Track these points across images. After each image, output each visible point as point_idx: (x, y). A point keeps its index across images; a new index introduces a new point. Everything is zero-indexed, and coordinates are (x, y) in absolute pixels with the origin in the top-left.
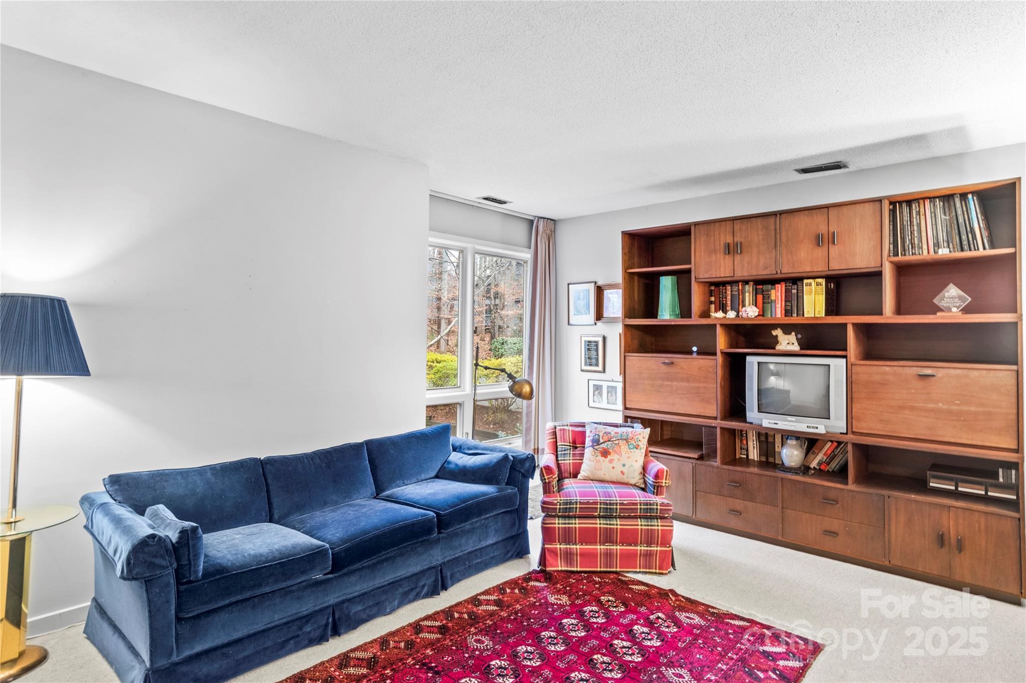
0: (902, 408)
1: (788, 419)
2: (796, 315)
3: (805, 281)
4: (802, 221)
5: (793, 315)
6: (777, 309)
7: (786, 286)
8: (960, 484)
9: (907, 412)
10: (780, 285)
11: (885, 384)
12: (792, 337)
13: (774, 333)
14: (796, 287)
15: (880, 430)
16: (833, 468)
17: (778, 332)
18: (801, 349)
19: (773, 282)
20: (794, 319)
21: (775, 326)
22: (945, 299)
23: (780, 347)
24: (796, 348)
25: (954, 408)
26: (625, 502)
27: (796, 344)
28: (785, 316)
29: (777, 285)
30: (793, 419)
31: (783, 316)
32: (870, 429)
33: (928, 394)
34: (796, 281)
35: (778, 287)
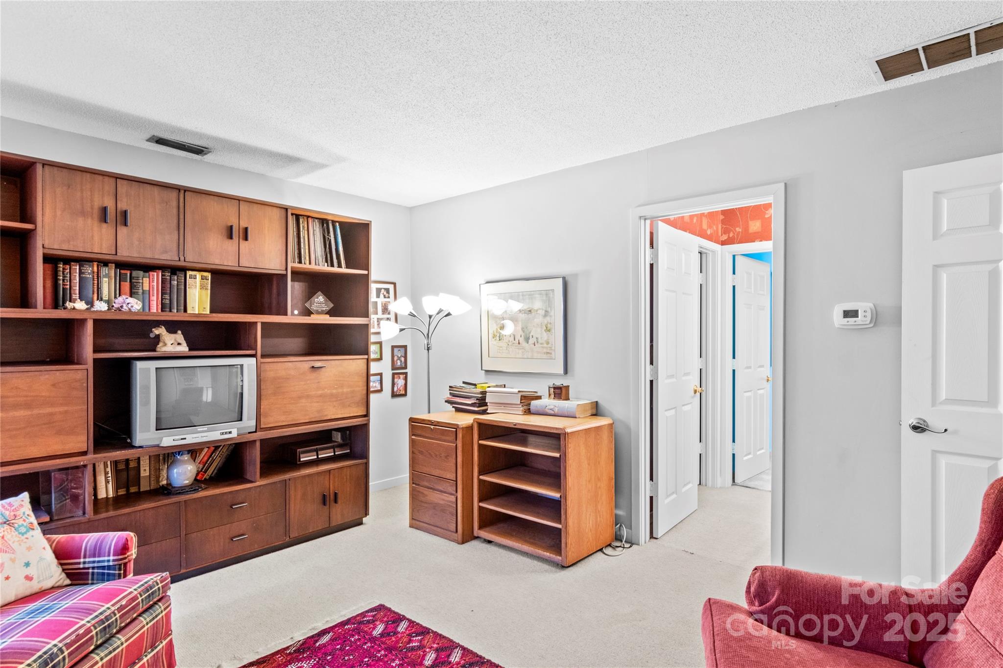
0: (300, 398)
1: (199, 430)
2: (176, 311)
3: (189, 273)
4: (212, 207)
5: (173, 310)
6: (151, 302)
7: (162, 275)
8: (319, 452)
9: (304, 401)
10: (155, 274)
11: (288, 379)
12: (179, 337)
13: (157, 331)
14: (176, 278)
15: (283, 421)
16: (210, 474)
17: (161, 331)
18: (190, 350)
19: (147, 268)
20: (175, 315)
21: (157, 323)
22: (315, 304)
23: (162, 349)
24: (184, 348)
25: (334, 391)
26: (124, 602)
27: (184, 344)
28: (162, 311)
29: (151, 273)
30: (205, 428)
31: (160, 311)
32: (276, 422)
33: (319, 382)
34: (177, 270)
35: (153, 275)
